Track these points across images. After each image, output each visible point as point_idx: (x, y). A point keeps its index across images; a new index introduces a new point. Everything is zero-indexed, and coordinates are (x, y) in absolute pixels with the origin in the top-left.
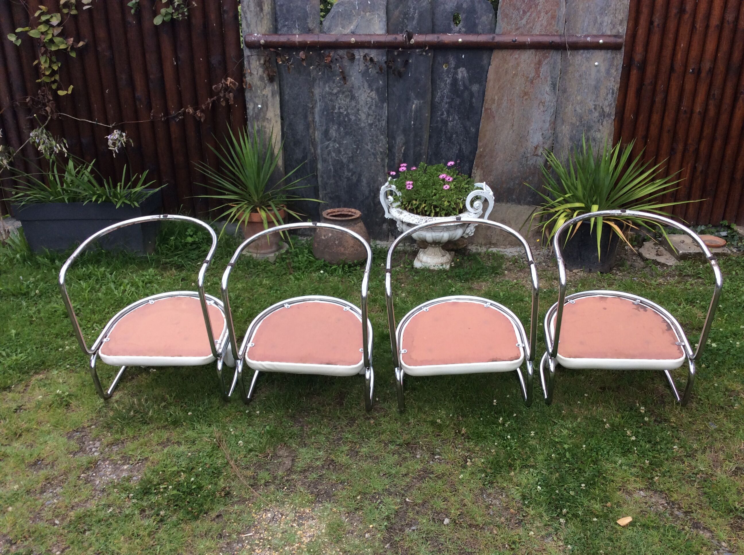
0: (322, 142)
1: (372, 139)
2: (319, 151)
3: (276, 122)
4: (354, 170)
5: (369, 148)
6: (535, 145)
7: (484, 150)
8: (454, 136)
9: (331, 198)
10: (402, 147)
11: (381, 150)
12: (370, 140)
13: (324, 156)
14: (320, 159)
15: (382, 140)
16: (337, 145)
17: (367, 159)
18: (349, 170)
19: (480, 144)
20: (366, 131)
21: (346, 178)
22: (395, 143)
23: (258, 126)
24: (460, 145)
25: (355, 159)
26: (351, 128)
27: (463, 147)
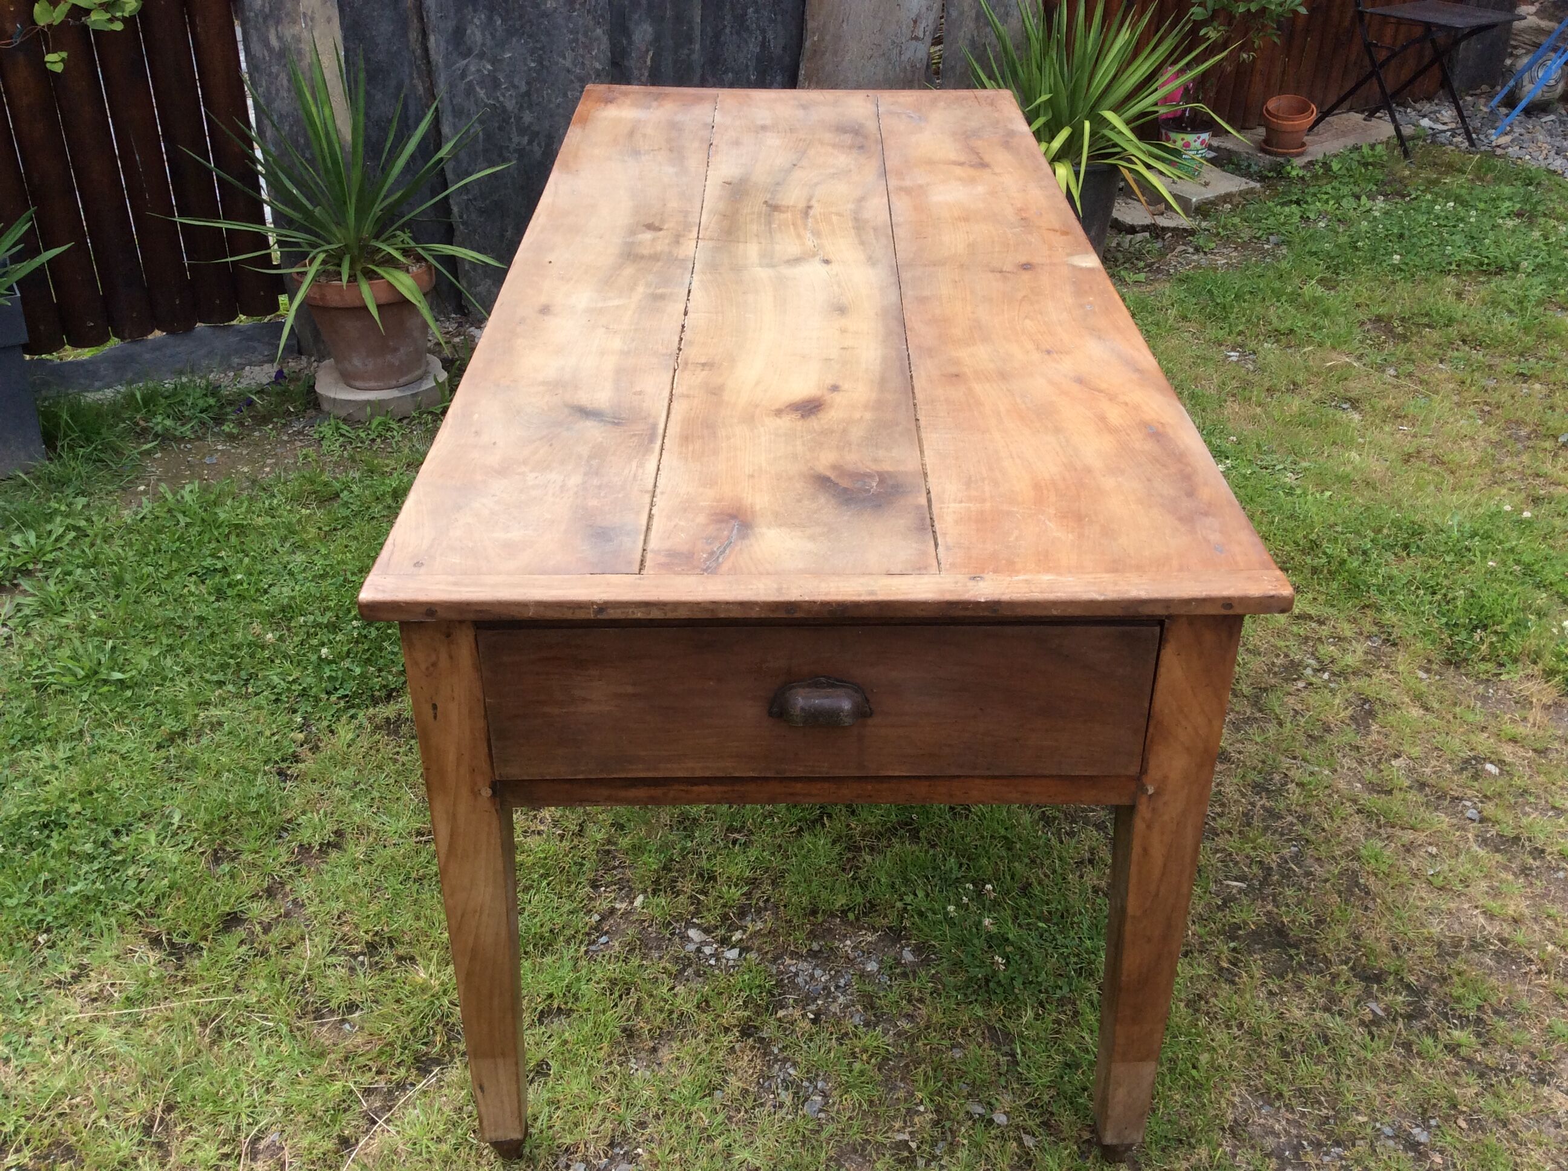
0: (448, 65)
1: (576, 40)
2: (442, 89)
3: (329, 20)
4: (536, 128)
5: (568, 63)
6: (913, 16)
7: (822, 39)
8: (751, 10)
9: (481, 212)
10: (647, 51)
11: (598, 66)
12: (571, 42)
13: (457, 100)
14: (450, 108)
15: (597, 39)
16: (489, 67)
17: (565, 95)
18: (522, 131)
19: (811, 25)
20: (560, 21)
21: (516, 151)
22: (630, 42)
23: (279, 38)
24: (763, 32)
25: (534, 97)
26: (521, 17)
27: (770, 35)
